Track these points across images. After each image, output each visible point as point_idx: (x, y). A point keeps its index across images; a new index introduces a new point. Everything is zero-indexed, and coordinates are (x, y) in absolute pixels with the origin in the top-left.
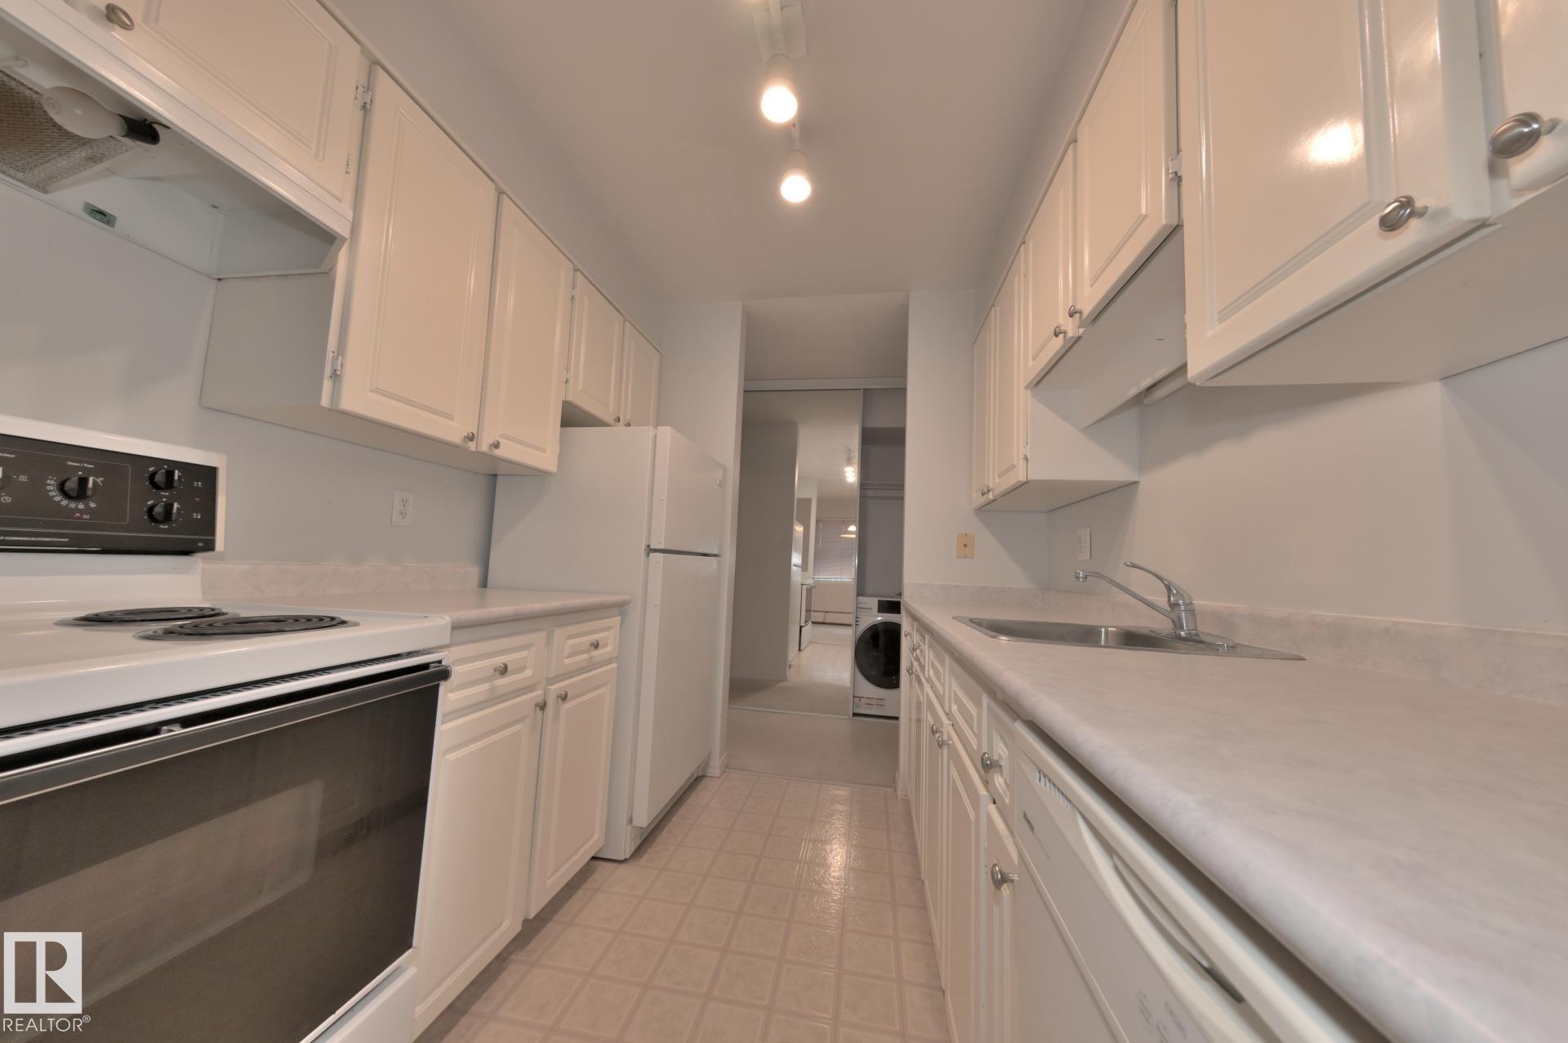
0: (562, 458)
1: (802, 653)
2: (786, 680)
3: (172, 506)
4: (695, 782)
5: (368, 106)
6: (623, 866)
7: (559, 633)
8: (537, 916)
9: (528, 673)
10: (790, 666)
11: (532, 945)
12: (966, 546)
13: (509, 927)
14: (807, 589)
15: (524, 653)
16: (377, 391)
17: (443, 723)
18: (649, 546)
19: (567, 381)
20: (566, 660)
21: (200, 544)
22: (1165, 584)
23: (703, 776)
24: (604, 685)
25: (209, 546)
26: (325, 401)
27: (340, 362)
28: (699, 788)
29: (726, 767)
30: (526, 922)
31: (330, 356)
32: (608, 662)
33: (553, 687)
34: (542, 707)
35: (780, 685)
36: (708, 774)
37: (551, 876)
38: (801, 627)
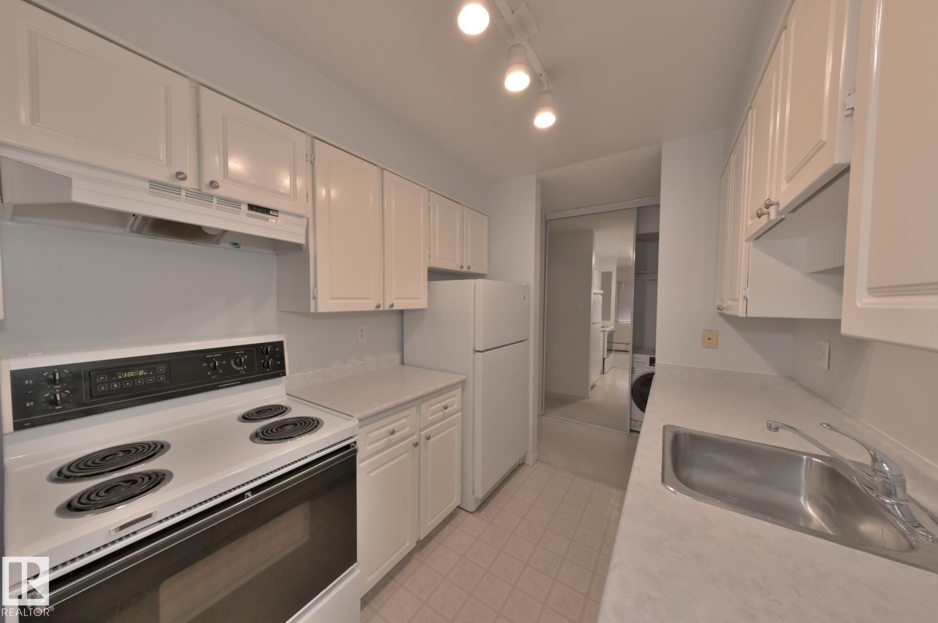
0: (430, 300)
1: (605, 375)
2: (588, 398)
3: (269, 362)
4: (519, 466)
5: (313, 162)
6: (471, 515)
7: (424, 406)
8: (424, 539)
9: (408, 429)
10: (593, 387)
11: (424, 550)
12: (710, 339)
13: (410, 544)
14: (608, 335)
15: (405, 420)
16: (333, 298)
17: (360, 463)
18: (475, 348)
19: (430, 256)
20: (429, 418)
21: (281, 374)
22: (871, 454)
23: (523, 464)
24: (454, 425)
25: (284, 374)
26: (312, 310)
27: (315, 291)
28: (519, 472)
29: (538, 460)
30: (419, 542)
31: (312, 289)
32: (457, 412)
33: (423, 433)
34: (416, 445)
35: (584, 401)
36: (526, 463)
37: (430, 520)
38: (604, 359)
